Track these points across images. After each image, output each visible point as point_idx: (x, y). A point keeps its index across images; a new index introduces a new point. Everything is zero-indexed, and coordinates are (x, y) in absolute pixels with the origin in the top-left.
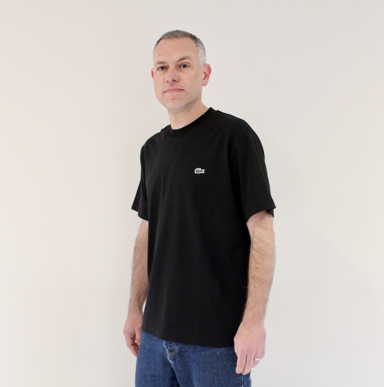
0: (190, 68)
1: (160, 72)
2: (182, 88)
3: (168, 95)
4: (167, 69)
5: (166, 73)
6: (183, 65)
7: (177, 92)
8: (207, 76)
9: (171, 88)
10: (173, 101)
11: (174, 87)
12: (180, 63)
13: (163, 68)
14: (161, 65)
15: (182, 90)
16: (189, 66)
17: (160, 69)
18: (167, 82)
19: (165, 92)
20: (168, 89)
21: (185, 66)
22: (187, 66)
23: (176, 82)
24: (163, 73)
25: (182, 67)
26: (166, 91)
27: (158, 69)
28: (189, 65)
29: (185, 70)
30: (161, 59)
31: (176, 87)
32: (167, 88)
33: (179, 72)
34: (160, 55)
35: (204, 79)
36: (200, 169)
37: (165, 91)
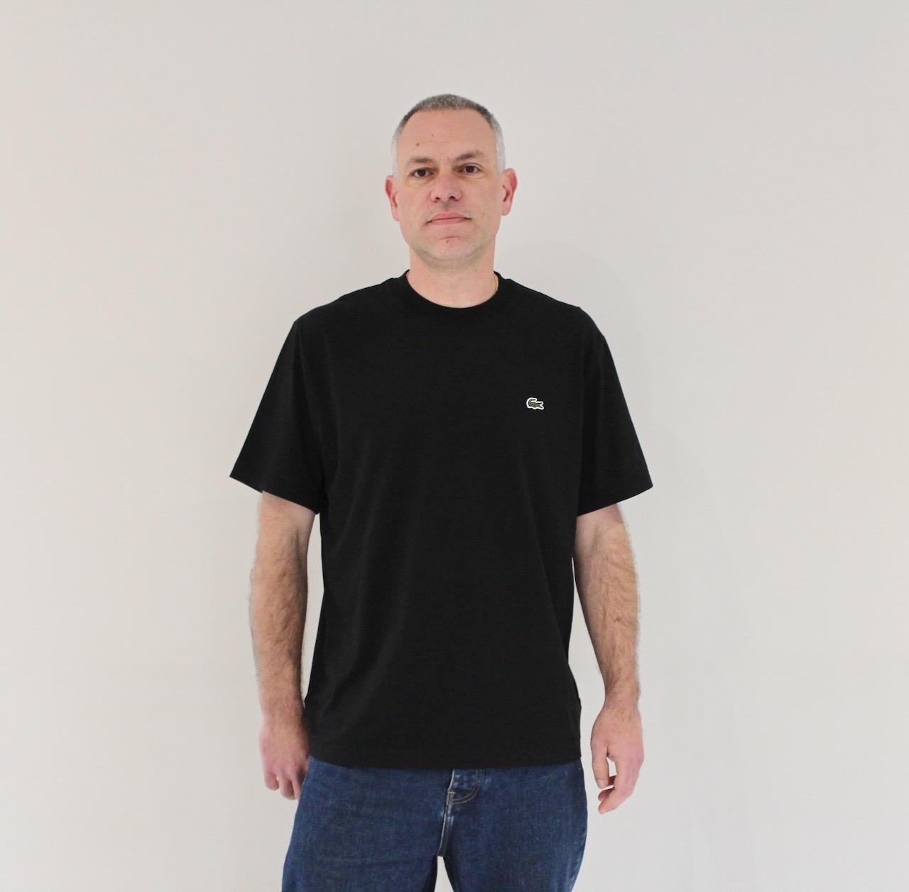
0: (480, 175)
1: (416, 182)
2: (467, 216)
3: (438, 228)
4: (431, 173)
5: (431, 183)
6: (466, 168)
7: (458, 222)
8: (508, 196)
9: (444, 215)
10: (447, 242)
11: (452, 211)
12: (461, 163)
13: (421, 172)
14: (421, 166)
15: (466, 219)
16: (479, 170)
17: (416, 174)
18: (436, 202)
19: (429, 224)
20: (439, 215)
21: (470, 169)
22: (476, 170)
23: (456, 201)
24: (425, 184)
25: (465, 170)
26: (431, 222)
27: (412, 174)
28: (480, 168)
29: (473, 177)
30: (422, 153)
31: (455, 211)
32: (436, 214)
33: (461, 181)
34: (418, 144)
35: (505, 200)
36: (535, 401)
37: (429, 220)
